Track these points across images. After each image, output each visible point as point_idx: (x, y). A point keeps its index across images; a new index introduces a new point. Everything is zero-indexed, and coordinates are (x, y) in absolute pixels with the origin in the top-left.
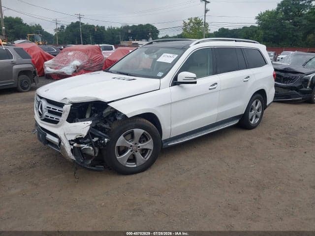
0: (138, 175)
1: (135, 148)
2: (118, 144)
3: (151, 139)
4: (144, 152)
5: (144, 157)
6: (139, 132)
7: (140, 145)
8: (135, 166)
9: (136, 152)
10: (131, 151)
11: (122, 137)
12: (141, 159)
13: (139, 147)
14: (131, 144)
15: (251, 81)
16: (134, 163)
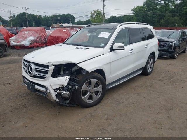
0: (94, 107)
1: (92, 91)
2: (83, 89)
3: (101, 85)
4: (97, 93)
5: (97, 96)
6: (94, 81)
7: (95, 89)
8: (92, 102)
9: (93, 93)
10: (90, 93)
11: (84, 85)
12: (95, 98)
13: (94, 90)
14: (90, 88)
15: (149, 47)
16: (91, 100)
